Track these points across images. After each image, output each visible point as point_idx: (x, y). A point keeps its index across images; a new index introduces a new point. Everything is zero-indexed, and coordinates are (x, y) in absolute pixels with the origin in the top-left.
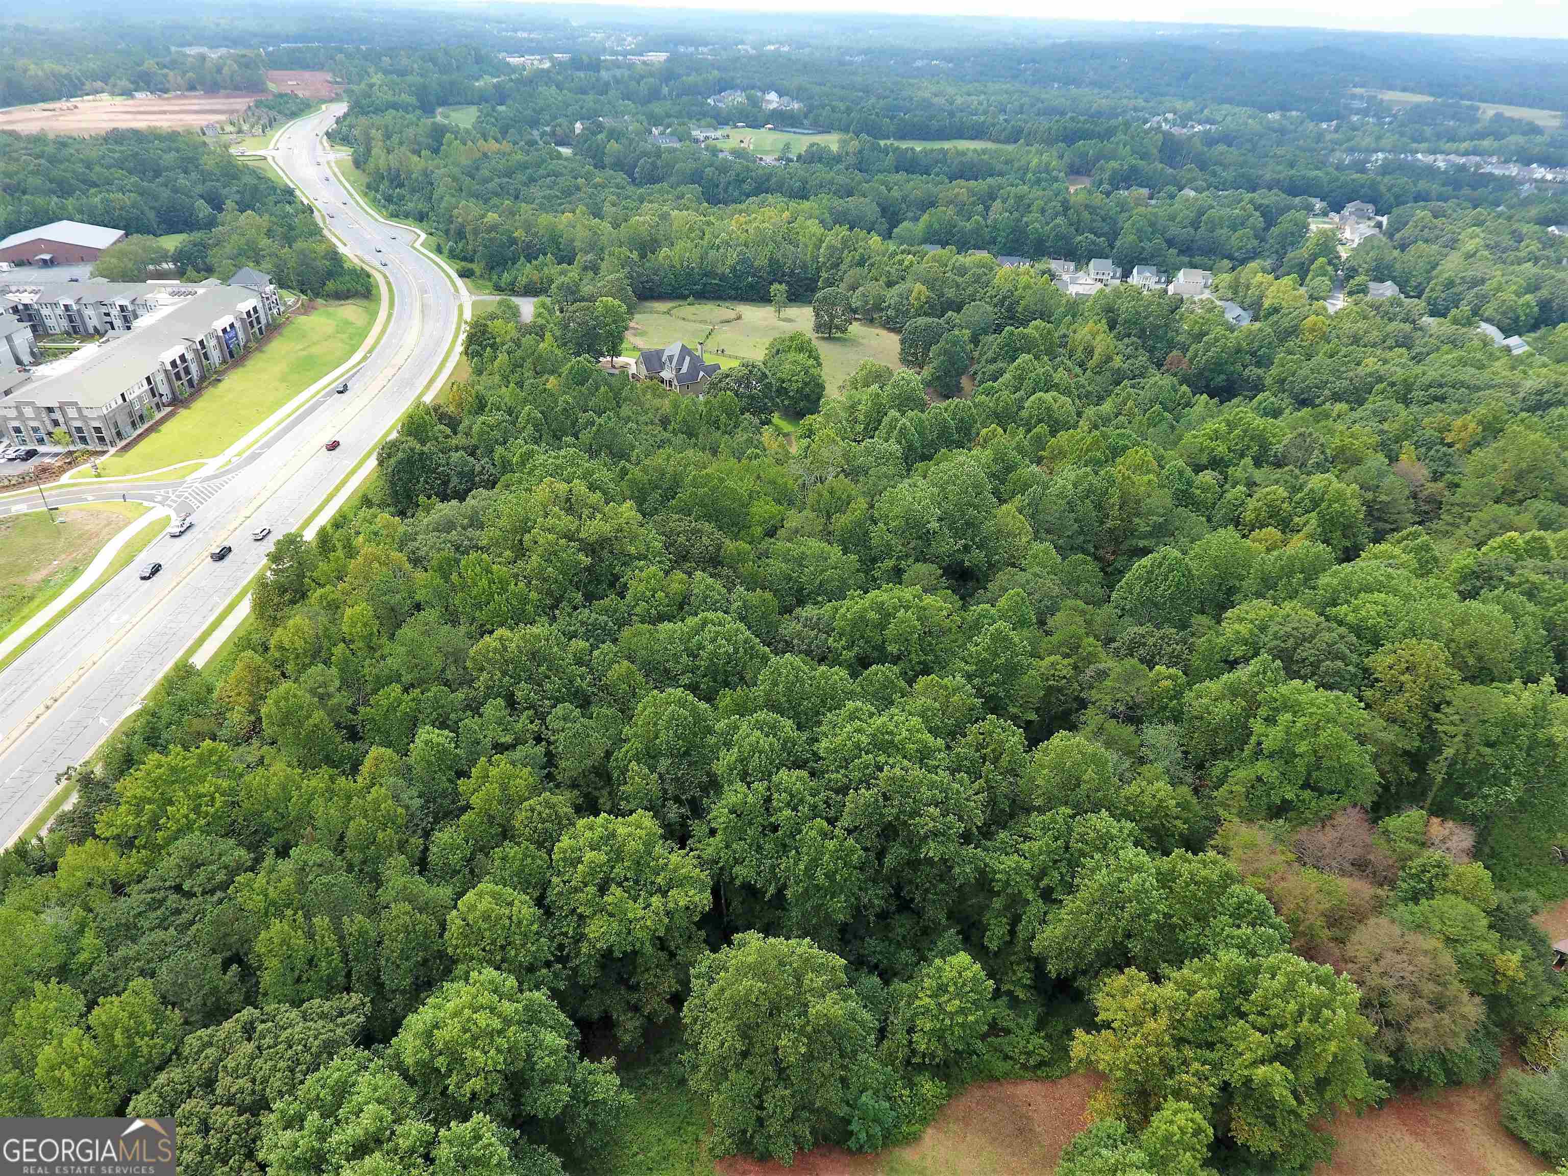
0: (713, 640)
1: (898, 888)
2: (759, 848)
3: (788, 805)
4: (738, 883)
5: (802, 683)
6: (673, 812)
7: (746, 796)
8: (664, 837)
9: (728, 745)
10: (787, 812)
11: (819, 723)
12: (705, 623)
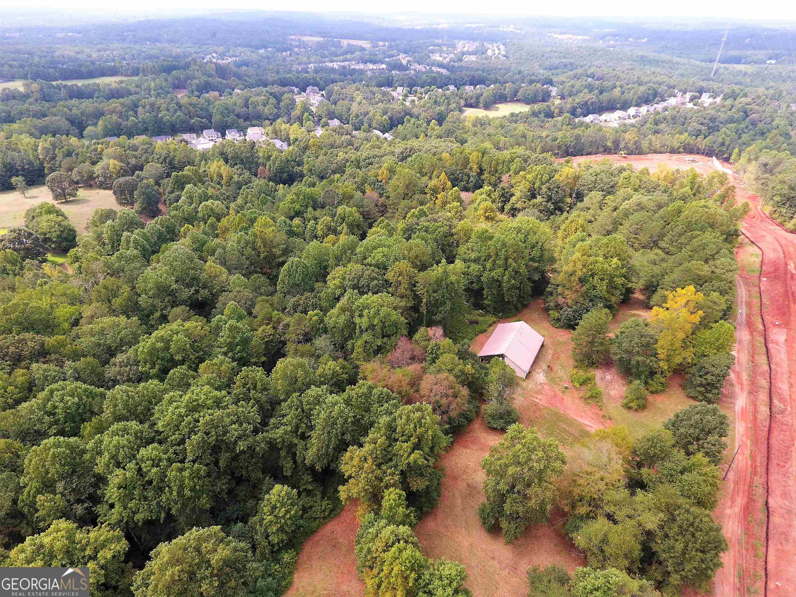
0: (62, 400)
1: (233, 474)
2: (146, 498)
3: (153, 466)
4: (140, 524)
5: (133, 398)
6: (79, 509)
7: (125, 475)
8: (80, 527)
9: (100, 453)
10: (154, 470)
11: (153, 414)
12: (52, 392)
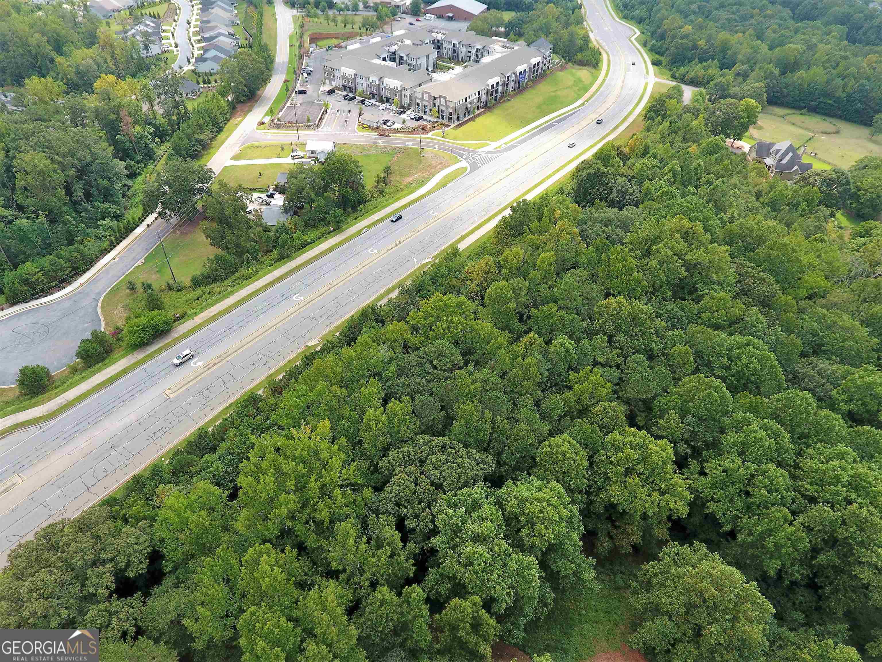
1: (815, 575)
2: (732, 501)
6: (683, 448)
7: (739, 467)
